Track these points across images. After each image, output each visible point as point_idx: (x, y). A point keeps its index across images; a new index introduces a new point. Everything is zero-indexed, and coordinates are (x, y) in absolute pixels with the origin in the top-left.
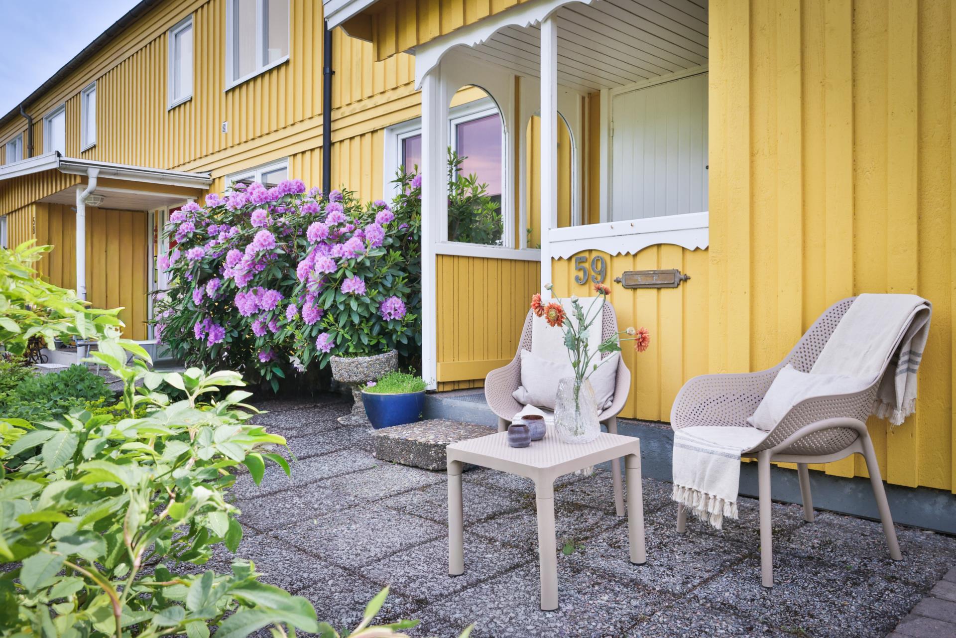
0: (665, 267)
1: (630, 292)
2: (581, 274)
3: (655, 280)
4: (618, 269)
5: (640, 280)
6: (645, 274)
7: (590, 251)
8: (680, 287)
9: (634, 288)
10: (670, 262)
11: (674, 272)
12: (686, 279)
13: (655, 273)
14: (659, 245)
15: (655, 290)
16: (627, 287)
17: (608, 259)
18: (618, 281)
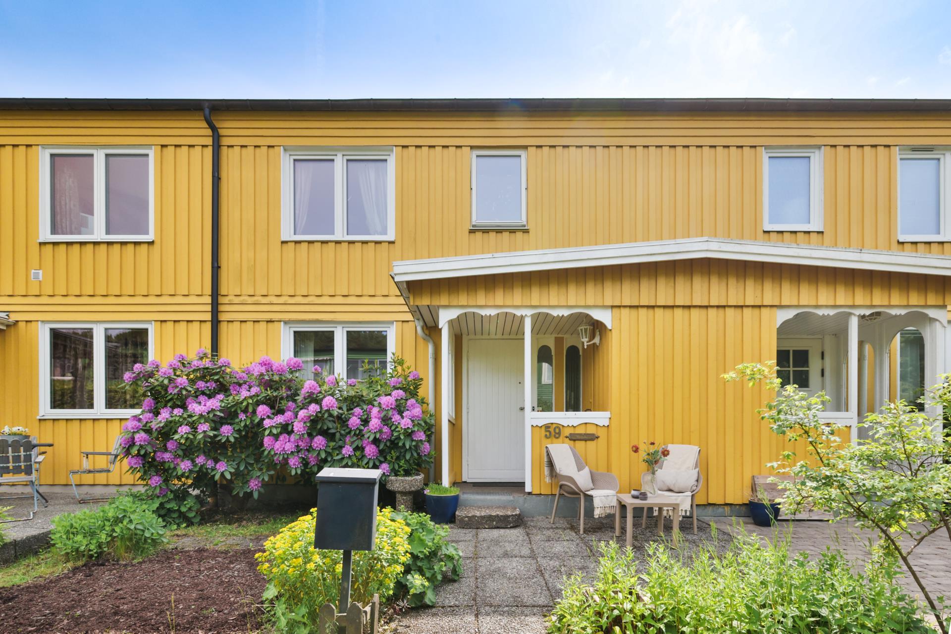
0: (588, 432)
1: (572, 442)
2: (548, 434)
3: (585, 437)
4: (567, 432)
5: (578, 437)
6: (580, 435)
7: (552, 423)
8: (595, 441)
9: (574, 440)
10: (591, 430)
11: (593, 435)
12: (598, 438)
13: (585, 434)
14: (586, 423)
15: (584, 442)
16: (570, 440)
17: (561, 427)
18: (567, 437)
